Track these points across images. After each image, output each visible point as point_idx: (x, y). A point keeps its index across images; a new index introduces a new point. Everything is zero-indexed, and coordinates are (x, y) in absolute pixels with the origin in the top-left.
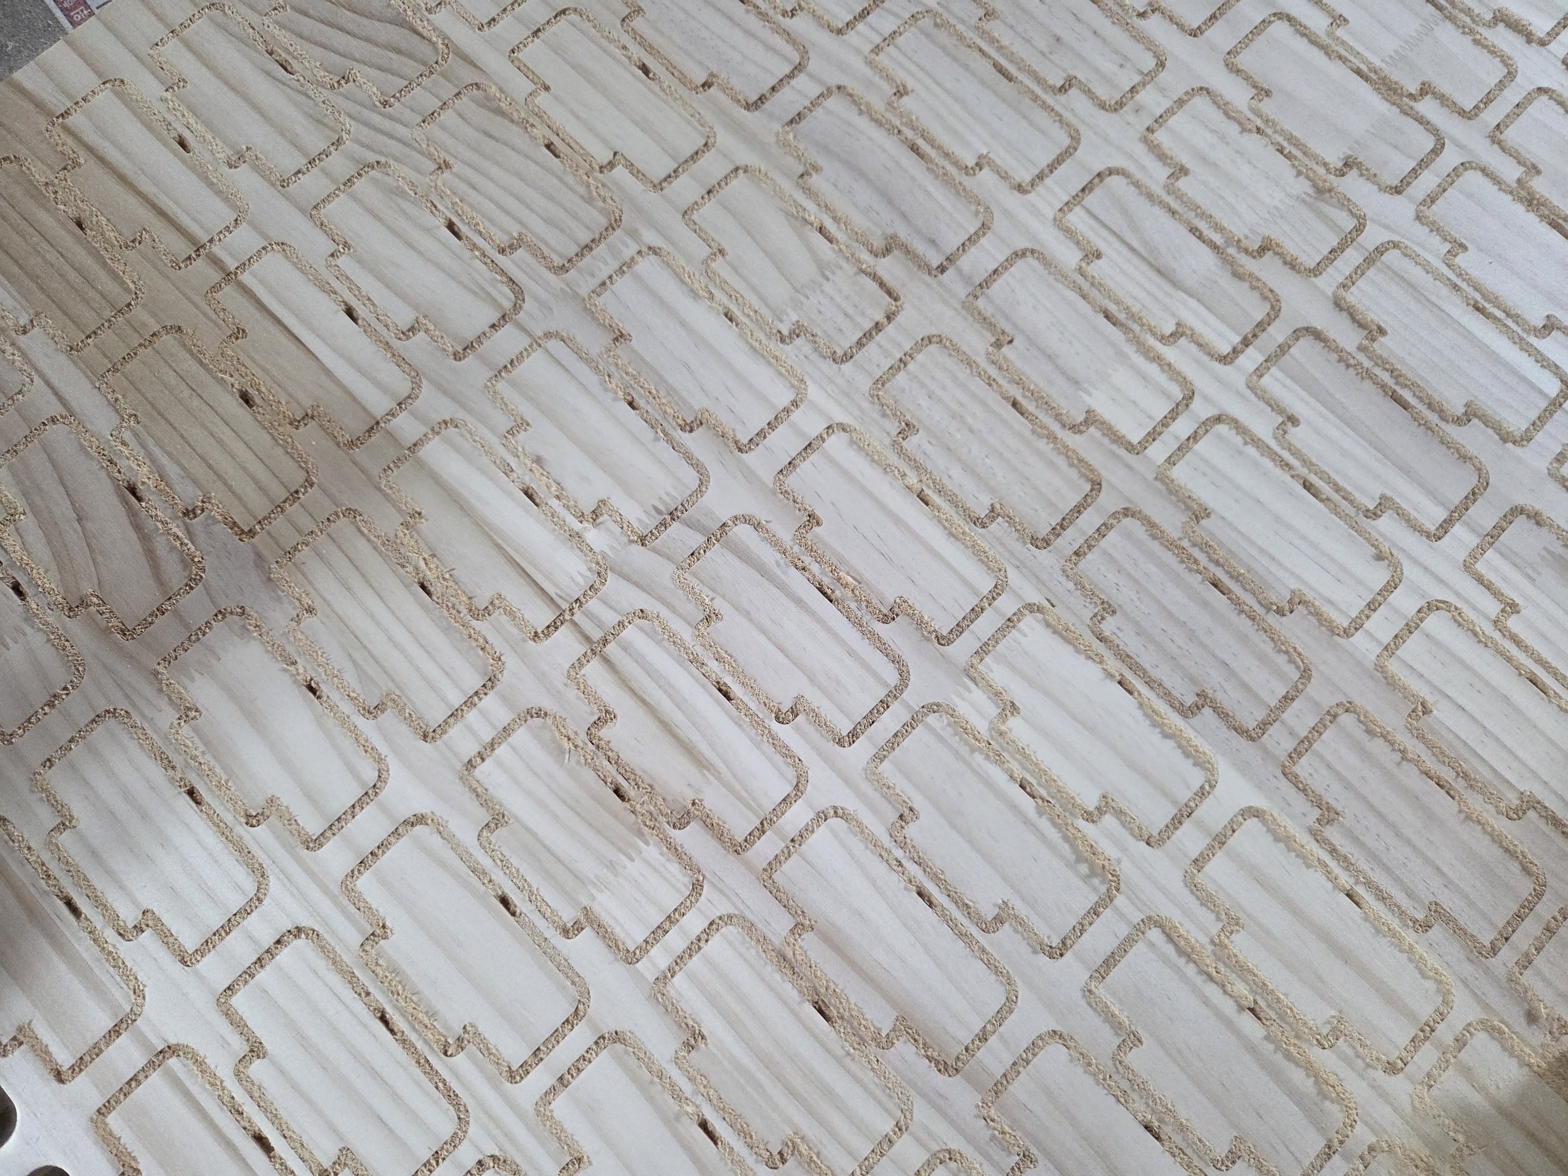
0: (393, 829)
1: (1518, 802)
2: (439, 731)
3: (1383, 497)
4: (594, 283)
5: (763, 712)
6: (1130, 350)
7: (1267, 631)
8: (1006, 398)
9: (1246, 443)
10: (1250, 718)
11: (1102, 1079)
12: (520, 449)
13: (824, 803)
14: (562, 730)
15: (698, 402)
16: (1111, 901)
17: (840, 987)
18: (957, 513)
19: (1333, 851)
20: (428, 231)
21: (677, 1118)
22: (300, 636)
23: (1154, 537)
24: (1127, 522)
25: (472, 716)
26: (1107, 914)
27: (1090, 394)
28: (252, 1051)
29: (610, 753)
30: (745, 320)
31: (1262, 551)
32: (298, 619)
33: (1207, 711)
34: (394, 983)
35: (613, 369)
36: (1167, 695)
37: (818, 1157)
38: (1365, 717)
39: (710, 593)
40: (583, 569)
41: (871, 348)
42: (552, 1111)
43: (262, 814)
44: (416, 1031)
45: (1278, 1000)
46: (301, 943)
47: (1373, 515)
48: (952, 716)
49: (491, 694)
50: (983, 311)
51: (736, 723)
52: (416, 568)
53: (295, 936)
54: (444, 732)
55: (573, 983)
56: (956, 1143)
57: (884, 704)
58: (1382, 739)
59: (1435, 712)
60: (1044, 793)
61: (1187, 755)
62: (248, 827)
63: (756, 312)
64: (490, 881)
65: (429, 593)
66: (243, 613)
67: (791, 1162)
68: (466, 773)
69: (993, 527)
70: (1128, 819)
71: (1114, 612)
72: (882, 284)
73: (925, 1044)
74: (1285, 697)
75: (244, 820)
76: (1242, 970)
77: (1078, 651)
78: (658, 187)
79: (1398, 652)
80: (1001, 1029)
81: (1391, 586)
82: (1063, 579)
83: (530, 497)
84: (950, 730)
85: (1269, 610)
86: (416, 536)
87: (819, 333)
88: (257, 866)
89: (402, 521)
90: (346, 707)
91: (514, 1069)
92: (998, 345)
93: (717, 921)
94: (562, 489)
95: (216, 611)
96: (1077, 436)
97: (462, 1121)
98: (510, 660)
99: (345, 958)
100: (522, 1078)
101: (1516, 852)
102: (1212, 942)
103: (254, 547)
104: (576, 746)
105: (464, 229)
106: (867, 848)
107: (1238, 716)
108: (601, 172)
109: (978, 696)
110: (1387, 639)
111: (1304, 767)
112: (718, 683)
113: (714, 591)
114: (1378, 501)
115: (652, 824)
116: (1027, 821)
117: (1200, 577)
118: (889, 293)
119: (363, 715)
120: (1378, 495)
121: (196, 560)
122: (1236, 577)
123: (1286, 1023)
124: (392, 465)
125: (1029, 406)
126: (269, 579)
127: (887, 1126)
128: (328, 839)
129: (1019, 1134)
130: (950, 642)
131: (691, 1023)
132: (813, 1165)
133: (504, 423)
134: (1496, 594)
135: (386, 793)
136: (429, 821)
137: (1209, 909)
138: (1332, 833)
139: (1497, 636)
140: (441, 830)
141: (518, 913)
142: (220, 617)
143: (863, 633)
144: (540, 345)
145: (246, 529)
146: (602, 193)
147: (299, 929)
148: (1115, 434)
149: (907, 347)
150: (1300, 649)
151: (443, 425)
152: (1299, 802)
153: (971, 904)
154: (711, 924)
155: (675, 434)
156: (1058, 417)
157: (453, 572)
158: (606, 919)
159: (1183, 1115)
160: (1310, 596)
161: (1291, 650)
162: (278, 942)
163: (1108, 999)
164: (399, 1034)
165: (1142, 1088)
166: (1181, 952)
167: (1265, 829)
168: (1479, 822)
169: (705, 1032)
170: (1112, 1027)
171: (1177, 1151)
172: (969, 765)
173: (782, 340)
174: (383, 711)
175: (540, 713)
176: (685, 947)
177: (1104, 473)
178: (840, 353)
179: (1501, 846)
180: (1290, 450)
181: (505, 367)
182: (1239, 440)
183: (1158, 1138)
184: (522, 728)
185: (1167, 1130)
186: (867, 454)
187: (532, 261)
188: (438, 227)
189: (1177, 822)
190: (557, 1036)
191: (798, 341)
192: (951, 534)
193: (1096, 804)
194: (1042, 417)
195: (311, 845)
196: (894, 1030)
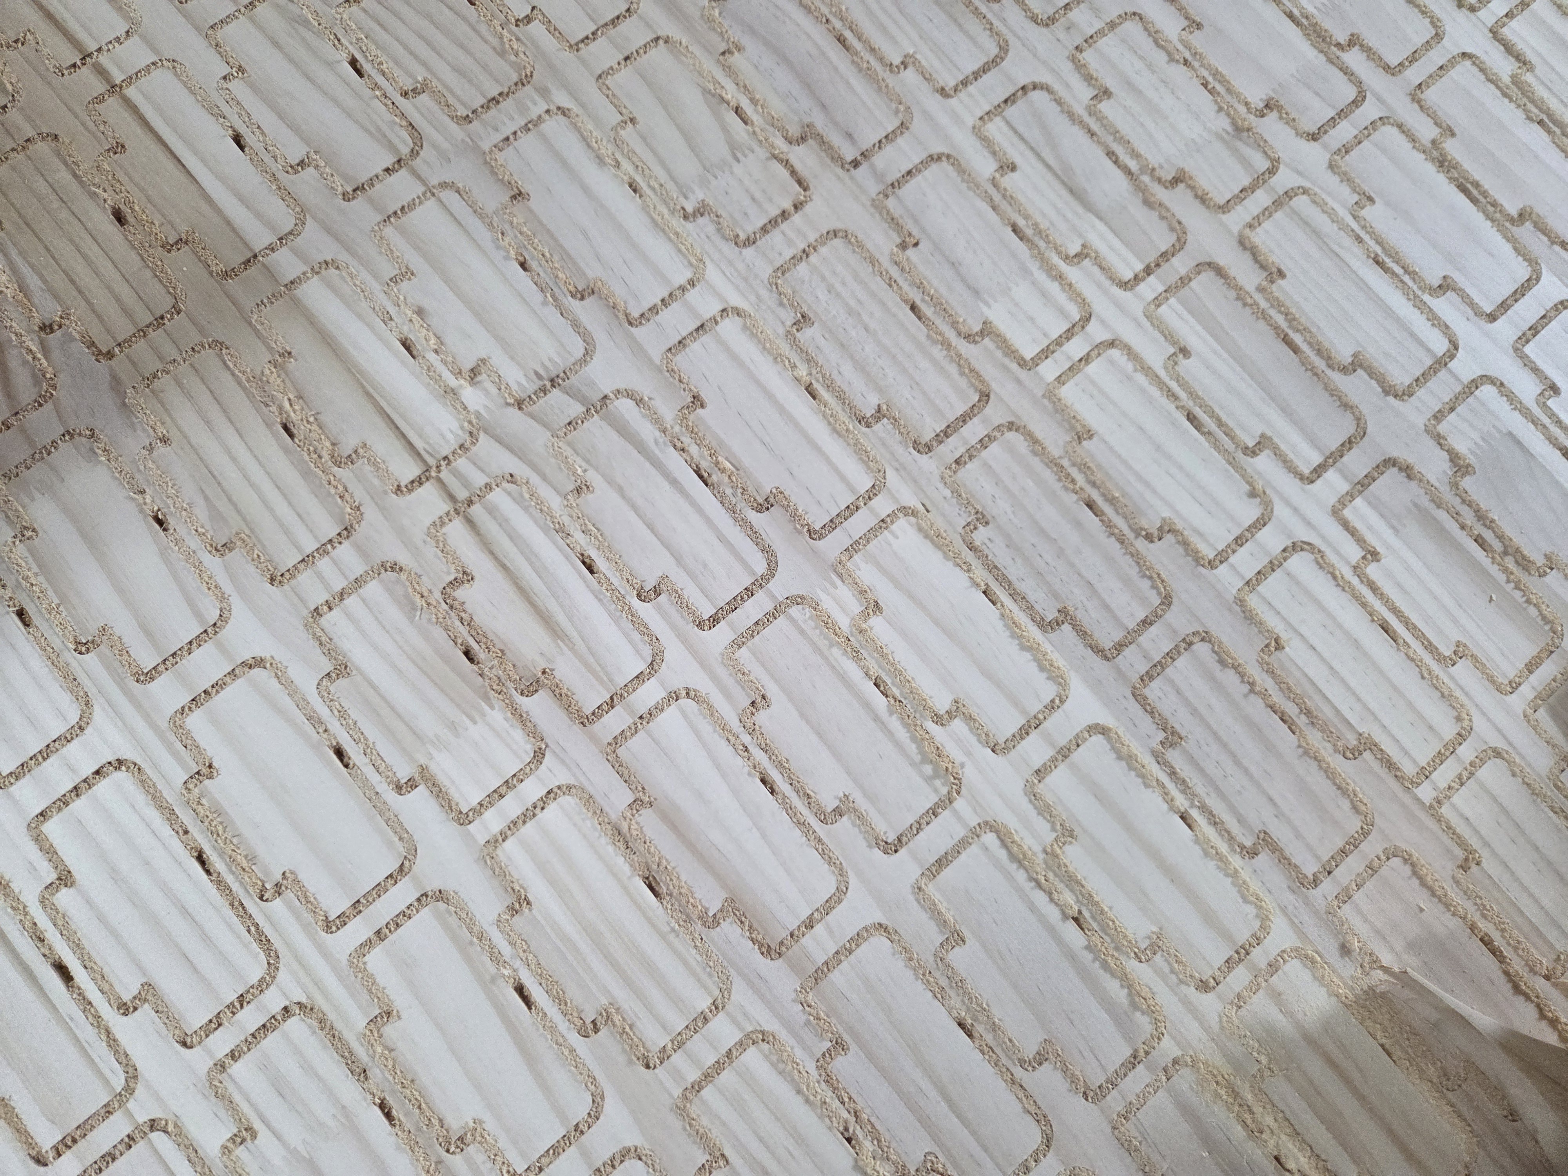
0: (230, 669)
1: (1355, 743)
2: (287, 576)
3: (1263, 436)
4: (498, 137)
5: (625, 588)
6: (1034, 267)
7: (1136, 556)
8: (906, 301)
9: (1136, 370)
10: (1107, 637)
11: (923, 973)
12: (402, 298)
13: (677, 684)
14: (416, 586)
15: (593, 271)
16: (951, 803)
17: (672, 864)
18: (844, 410)
19: (1173, 774)
20: (330, 65)
21: (493, 980)
22: (150, 464)
23: (1035, 453)
24: (1011, 435)
25: (323, 564)
26: (945, 815)
27: (989, 306)
28: (60, 879)
29: (463, 614)
30: (649, 192)
31: (1140, 478)
32: (151, 448)
33: (1066, 628)
34: (214, 824)
35: (507, 227)
36: (1029, 608)
37: (631, 1028)
38: (1219, 647)
39: (584, 464)
40: (455, 425)
41: (775, 237)
42: (365, 963)
43: (93, 642)
44: (233, 873)
45: (1102, 912)
46: (121, 776)
47: (1252, 452)
48: (815, 609)
49: (346, 544)
50: (892, 210)
51: (596, 597)
52: (281, 408)
53: (116, 768)
54: (293, 577)
55: (401, 839)
56: (771, 1025)
57: (749, 592)
58: (1233, 671)
59: (1287, 649)
60: (897, 692)
61: (1042, 669)
62: (76, 654)
63: (661, 185)
64: (326, 731)
65: (291, 435)
66: (92, 436)
67: (604, 1032)
68: (311, 620)
69: (878, 427)
70: (977, 725)
71: (987, 523)
72: (793, 172)
73: (750, 927)
74: (1144, 622)
75: (72, 646)
76: (1072, 881)
77: (946, 557)
78: (575, 47)
79: (1259, 588)
80: (828, 918)
81: (1261, 523)
82: (941, 486)
83: (408, 348)
84: (812, 623)
85: (1138, 535)
86: (283, 375)
87: (724, 215)
88: (81, 694)
89: (270, 358)
90: (194, 543)
91: (331, 919)
92: (903, 246)
93: (555, 790)
94: (442, 343)
95: (62, 431)
96: (972, 346)
97: (273, 967)
98: (370, 512)
99: (165, 794)
100: (338, 929)
101: (1348, 790)
102: (1045, 852)
103: (111, 368)
104: (429, 604)
105: (366, 67)
106: (715, 731)
107: (1096, 635)
108: (517, 25)
109: (845, 592)
110: (1250, 574)
111: (1154, 690)
112: (582, 555)
113: (588, 461)
114: (1258, 440)
115: (498, 688)
116: (876, 718)
117: (1075, 497)
118: (800, 182)
119: (210, 552)
120: (1259, 433)
121: (48, 376)
122: (1112, 501)
123: (1106, 934)
124: (265, 301)
125: (927, 311)
126: (124, 404)
127: (704, 1004)
128: (160, 674)
129: (834, 1021)
130: (821, 537)
131: (517, 888)
132: (625, 1036)
133: (388, 270)
134: (1360, 541)
135: (226, 633)
136: (268, 665)
137: (1045, 818)
138: (1174, 756)
139: (1355, 581)
140: (280, 675)
141: (351, 766)
142: (67, 438)
143: (735, 519)
144: (433, 195)
145: (104, 350)
146: (515, 47)
147: (120, 762)
148: (1008, 347)
149: (812, 237)
150: (1163, 576)
151: (324, 266)
152: (1146, 724)
153: (812, 794)
154: (549, 793)
155: (565, 301)
156: (954, 324)
157: (318, 417)
158: (442, 779)
159: (997, 1013)
160: (1179, 526)
161: (1155, 576)
162: (97, 772)
163: (937, 897)
164: (215, 875)
165: (959, 985)
166: (1013, 857)
167: (1109, 747)
168: (1316, 758)
169: (531, 898)
170: (937, 925)
171: (986, 1049)
172: (826, 659)
173: (686, 217)
174: (230, 550)
175: (395, 568)
176: (519, 813)
177: (994, 385)
178: (743, 236)
179: (1335, 784)
180: (1178, 381)
181: (395, 213)
182: (1129, 367)
183: (970, 1035)
184: (374, 581)
185: (979, 1029)
186: (759, 341)
187: (435, 108)
188: (339, 62)
189: (1024, 732)
190: (379, 889)
191: (701, 221)
192: (835, 430)
193: (947, 707)
194: (938, 322)
195: (142, 678)
196: (721, 910)
